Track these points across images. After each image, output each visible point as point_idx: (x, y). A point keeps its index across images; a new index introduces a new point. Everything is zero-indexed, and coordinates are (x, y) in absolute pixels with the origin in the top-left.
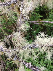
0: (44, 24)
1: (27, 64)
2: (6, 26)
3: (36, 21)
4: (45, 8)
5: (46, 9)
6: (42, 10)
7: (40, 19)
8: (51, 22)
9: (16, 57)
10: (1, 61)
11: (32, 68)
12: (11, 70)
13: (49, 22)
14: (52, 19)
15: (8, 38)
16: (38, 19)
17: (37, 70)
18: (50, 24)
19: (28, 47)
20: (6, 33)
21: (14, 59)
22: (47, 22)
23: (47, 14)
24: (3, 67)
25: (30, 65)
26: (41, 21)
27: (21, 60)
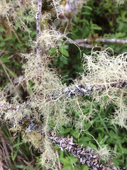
0: (105, 46)
1: (63, 140)
2: (10, 54)
3: (86, 40)
4: (107, 7)
5: (110, 10)
6: (98, 13)
7: (96, 35)
8: (123, 42)
9: (32, 124)
10: (3, 141)
11: (76, 151)
12: (27, 161)
13: (118, 41)
14: (124, 34)
15: (16, 84)
16: (90, 35)
17: (89, 156)
18: (120, 46)
19: (63, 93)
20: (11, 72)
21: (29, 129)
22: (113, 40)
23: (111, 23)
24: (7, 153)
25: (72, 143)
26: (97, 40)
27: (45, 129)
